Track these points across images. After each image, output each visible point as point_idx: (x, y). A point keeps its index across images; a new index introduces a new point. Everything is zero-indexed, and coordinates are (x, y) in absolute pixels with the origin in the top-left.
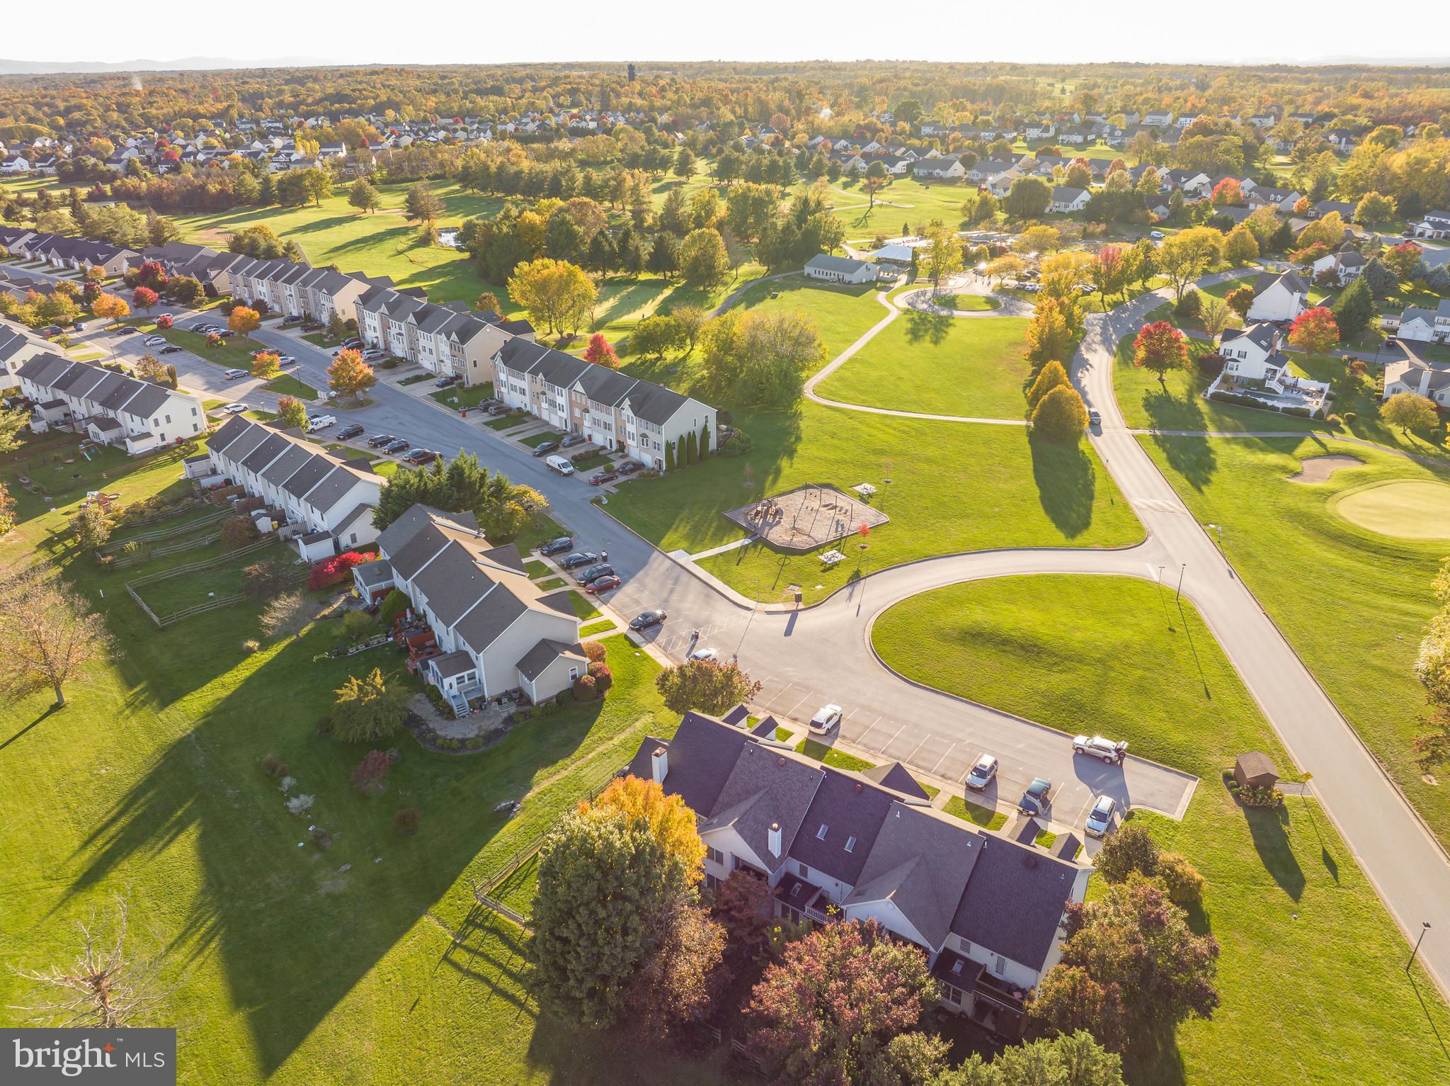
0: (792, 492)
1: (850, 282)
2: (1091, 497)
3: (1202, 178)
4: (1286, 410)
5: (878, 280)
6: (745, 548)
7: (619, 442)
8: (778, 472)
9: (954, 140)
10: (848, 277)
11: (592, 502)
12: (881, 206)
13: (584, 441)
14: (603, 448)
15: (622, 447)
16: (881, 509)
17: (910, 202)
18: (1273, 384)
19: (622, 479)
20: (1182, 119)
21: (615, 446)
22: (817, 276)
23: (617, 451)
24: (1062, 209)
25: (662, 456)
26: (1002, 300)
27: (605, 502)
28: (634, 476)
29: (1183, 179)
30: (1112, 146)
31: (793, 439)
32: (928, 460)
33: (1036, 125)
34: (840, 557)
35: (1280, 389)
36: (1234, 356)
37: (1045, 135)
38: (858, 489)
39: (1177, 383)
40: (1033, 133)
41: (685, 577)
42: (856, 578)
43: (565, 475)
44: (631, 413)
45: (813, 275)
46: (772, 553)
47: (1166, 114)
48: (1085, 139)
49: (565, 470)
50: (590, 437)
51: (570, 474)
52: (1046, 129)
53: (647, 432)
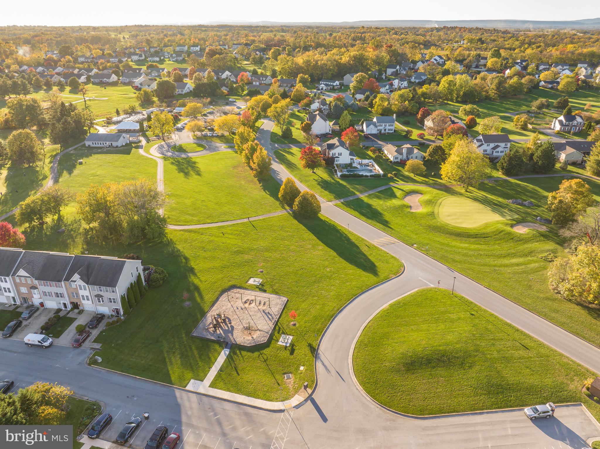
0: (217, 299)
1: (117, 147)
2: (357, 247)
3: (227, 73)
4: (371, 176)
5: (131, 143)
6: (230, 358)
7: (72, 303)
8: (197, 288)
9: (102, 63)
10: (115, 144)
11: (89, 364)
12: (90, 100)
13: (38, 309)
14: (59, 310)
15: (75, 306)
16: (276, 292)
17: (104, 97)
18: (354, 165)
19: (95, 333)
20: (192, 48)
21: (69, 307)
22: (94, 145)
23: (72, 309)
24: (180, 92)
25: (119, 306)
26: (204, 143)
27: (100, 360)
28: (102, 327)
29: (220, 74)
30: (173, 61)
31: (184, 261)
32: (267, 250)
33: (135, 54)
34: (290, 338)
35: (359, 166)
36: (337, 155)
37: (141, 58)
38: (251, 282)
39: (322, 173)
40: (135, 58)
41: (217, 404)
42: (314, 351)
43: (46, 347)
44: (82, 283)
45: (92, 145)
46: (249, 354)
47: (185, 46)
48: (160, 59)
49: (46, 344)
50: (42, 304)
51: (51, 345)
52: (141, 56)
53: (100, 293)
